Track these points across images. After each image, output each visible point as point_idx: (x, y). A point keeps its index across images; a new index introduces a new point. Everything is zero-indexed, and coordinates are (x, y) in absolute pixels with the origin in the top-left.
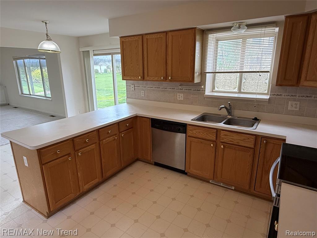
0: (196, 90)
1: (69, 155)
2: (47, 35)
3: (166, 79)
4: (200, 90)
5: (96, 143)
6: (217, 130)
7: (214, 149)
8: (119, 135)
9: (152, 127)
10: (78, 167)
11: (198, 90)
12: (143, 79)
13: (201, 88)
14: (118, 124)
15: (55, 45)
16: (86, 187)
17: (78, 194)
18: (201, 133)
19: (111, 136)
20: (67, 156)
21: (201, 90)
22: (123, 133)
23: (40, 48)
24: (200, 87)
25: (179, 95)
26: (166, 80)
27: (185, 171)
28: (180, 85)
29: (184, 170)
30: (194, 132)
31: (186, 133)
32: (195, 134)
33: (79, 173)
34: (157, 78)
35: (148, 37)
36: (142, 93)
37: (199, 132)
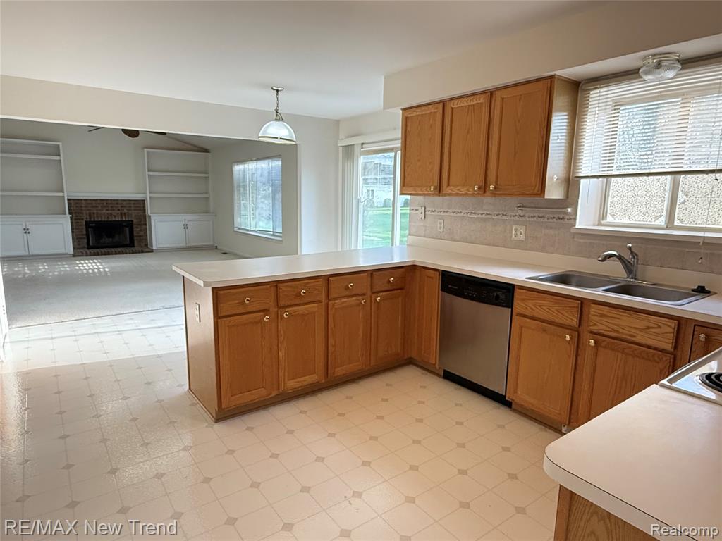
0: (554, 218)
1: (266, 311)
2: (277, 112)
3: (484, 189)
4: (563, 218)
5: (319, 302)
6: (582, 303)
7: (573, 348)
8: (371, 297)
9: (442, 290)
10: (281, 339)
11: (559, 218)
12: (440, 191)
13: (567, 213)
14: (372, 274)
15: (287, 128)
16: (292, 384)
17: (274, 393)
18: (544, 308)
19: (353, 296)
20: (262, 314)
21: (567, 217)
22: (379, 294)
23: (263, 133)
24: (564, 210)
25: (516, 230)
26: (485, 192)
27: (505, 396)
28: (520, 207)
29: (504, 394)
30: (530, 303)
31: (512, 307)
32: (532, 309)
33: (280, 353)
34: (465, 189)
35: (455, 104)
36: (439, 225)
37: (539, 306)
